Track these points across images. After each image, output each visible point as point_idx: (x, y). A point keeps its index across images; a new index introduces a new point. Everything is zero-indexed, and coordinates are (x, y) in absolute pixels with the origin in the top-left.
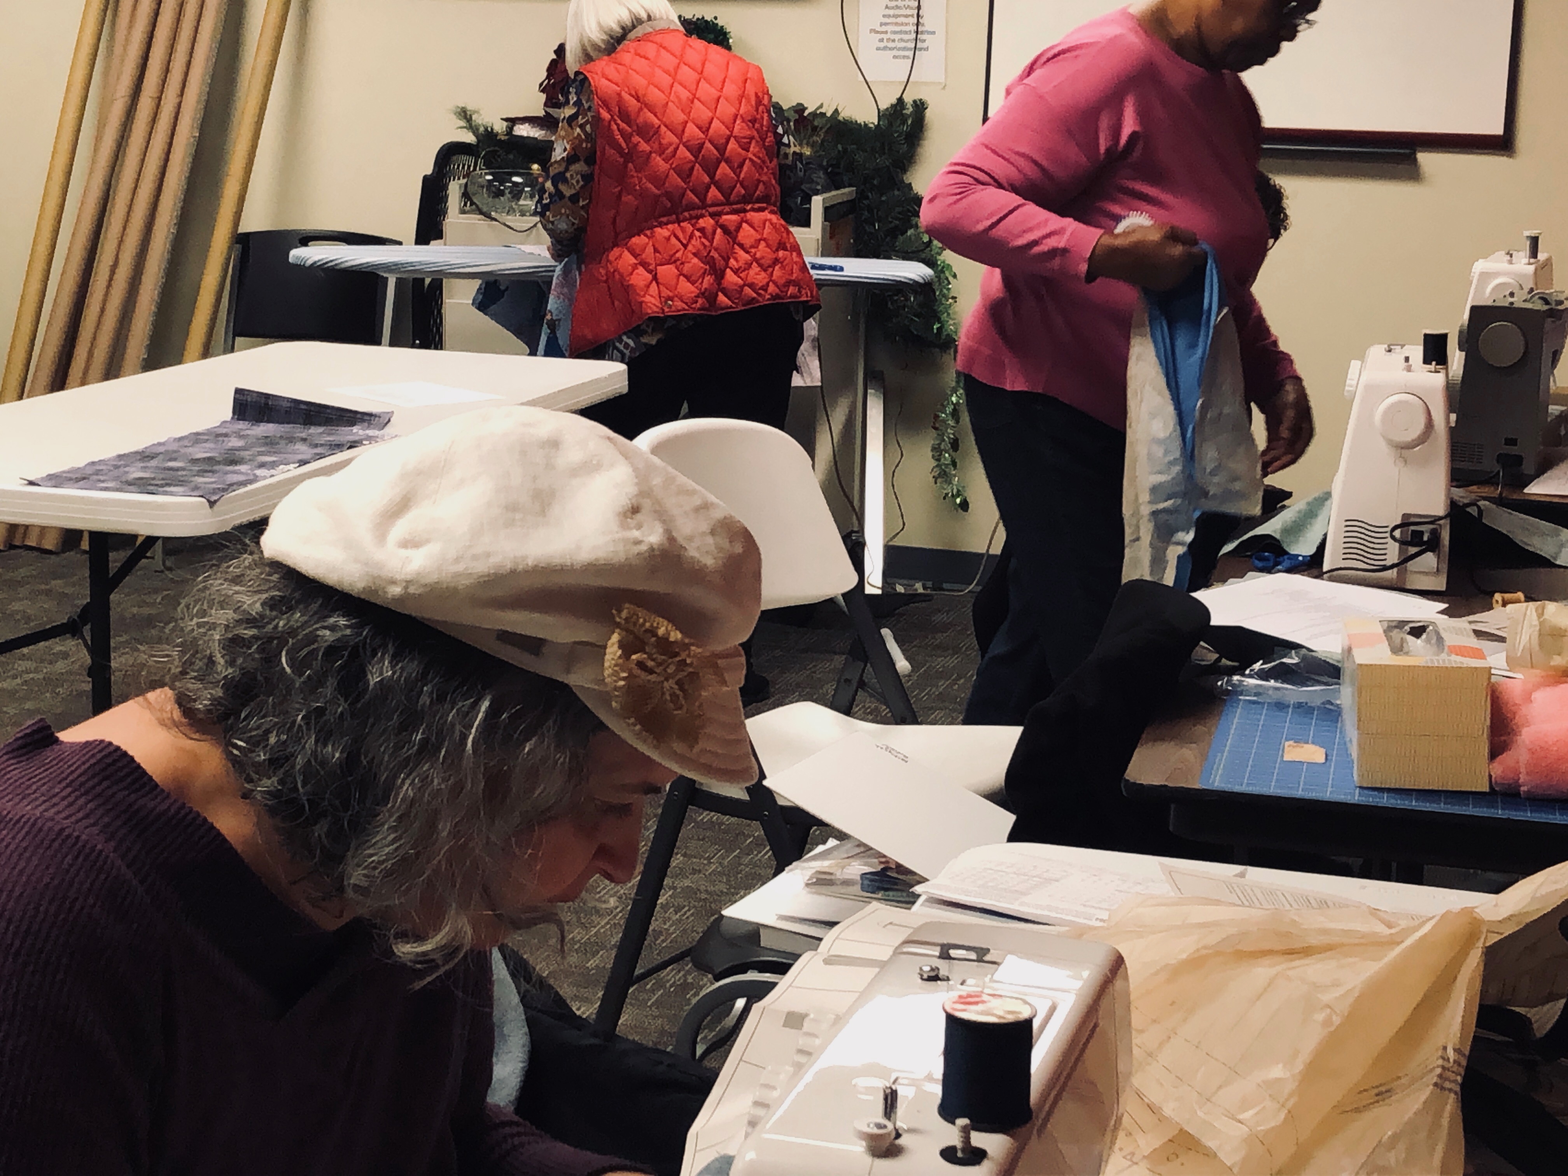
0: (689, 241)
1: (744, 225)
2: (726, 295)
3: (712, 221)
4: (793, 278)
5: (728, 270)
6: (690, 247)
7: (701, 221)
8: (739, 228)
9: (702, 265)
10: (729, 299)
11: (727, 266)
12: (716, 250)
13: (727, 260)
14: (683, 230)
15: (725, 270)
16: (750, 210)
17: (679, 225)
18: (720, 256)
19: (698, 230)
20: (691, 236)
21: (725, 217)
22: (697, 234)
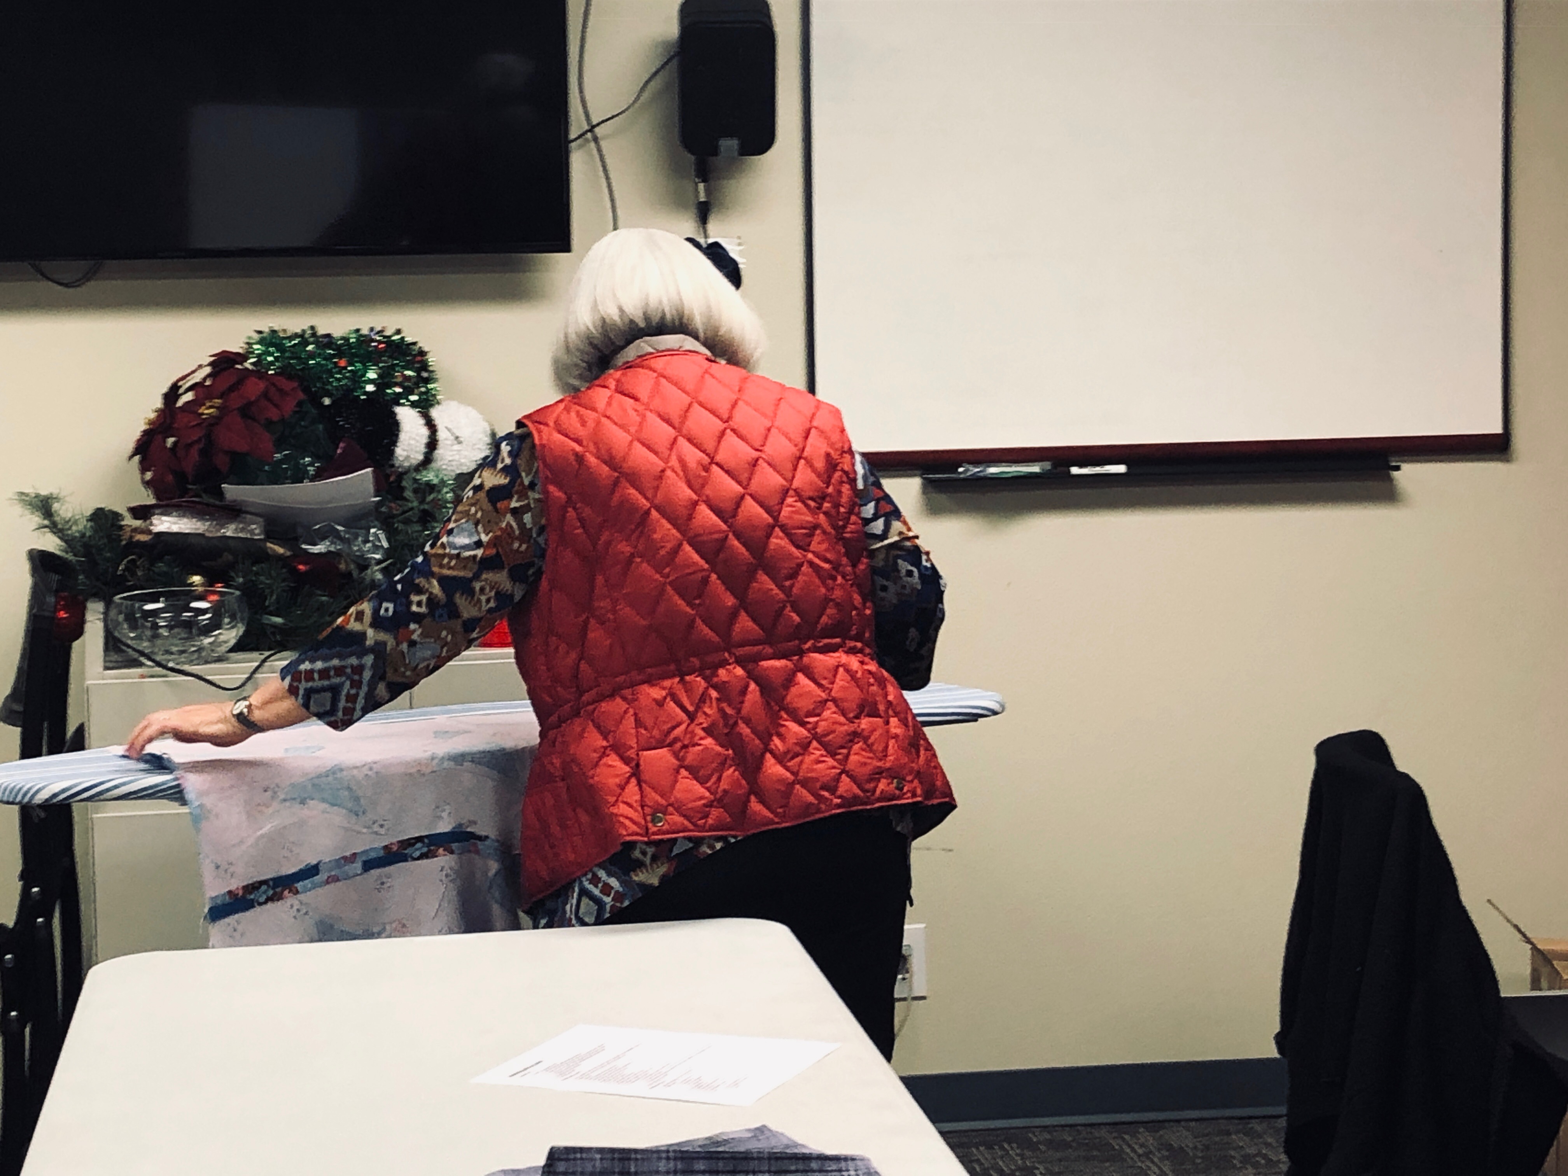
0: (698, 708)
1: (800, 677)
2: (762, 802)
3: (739, 671)
4: (888, 765)
5: (768, 755)
6: (701, 718)
7: (722, 672)
8: (790, 681)
9: (719, 749)
10: (768, 808)
11: (767, 749)
12: (748, 722)
13: (766, 738)
14: (688, 689)
15: (763, 756)
16: (810, 650)
17: (682, 680)
18: (753, 732)
19: (715, 687)
20: (704, 698)
21: (765, 664)
22: (714, 694)
